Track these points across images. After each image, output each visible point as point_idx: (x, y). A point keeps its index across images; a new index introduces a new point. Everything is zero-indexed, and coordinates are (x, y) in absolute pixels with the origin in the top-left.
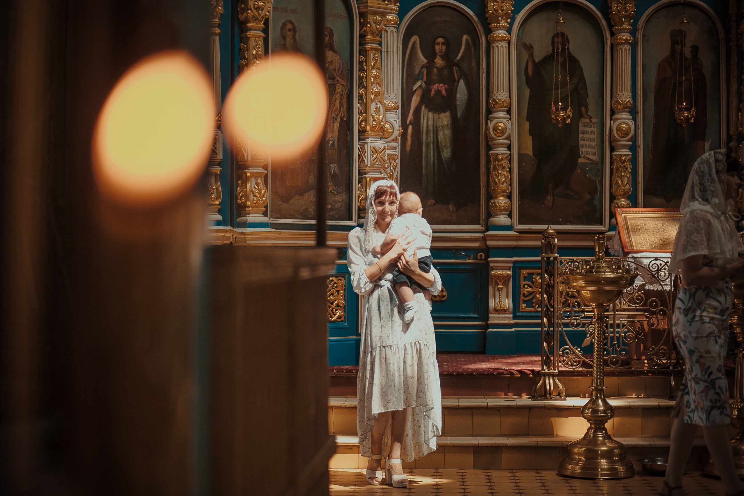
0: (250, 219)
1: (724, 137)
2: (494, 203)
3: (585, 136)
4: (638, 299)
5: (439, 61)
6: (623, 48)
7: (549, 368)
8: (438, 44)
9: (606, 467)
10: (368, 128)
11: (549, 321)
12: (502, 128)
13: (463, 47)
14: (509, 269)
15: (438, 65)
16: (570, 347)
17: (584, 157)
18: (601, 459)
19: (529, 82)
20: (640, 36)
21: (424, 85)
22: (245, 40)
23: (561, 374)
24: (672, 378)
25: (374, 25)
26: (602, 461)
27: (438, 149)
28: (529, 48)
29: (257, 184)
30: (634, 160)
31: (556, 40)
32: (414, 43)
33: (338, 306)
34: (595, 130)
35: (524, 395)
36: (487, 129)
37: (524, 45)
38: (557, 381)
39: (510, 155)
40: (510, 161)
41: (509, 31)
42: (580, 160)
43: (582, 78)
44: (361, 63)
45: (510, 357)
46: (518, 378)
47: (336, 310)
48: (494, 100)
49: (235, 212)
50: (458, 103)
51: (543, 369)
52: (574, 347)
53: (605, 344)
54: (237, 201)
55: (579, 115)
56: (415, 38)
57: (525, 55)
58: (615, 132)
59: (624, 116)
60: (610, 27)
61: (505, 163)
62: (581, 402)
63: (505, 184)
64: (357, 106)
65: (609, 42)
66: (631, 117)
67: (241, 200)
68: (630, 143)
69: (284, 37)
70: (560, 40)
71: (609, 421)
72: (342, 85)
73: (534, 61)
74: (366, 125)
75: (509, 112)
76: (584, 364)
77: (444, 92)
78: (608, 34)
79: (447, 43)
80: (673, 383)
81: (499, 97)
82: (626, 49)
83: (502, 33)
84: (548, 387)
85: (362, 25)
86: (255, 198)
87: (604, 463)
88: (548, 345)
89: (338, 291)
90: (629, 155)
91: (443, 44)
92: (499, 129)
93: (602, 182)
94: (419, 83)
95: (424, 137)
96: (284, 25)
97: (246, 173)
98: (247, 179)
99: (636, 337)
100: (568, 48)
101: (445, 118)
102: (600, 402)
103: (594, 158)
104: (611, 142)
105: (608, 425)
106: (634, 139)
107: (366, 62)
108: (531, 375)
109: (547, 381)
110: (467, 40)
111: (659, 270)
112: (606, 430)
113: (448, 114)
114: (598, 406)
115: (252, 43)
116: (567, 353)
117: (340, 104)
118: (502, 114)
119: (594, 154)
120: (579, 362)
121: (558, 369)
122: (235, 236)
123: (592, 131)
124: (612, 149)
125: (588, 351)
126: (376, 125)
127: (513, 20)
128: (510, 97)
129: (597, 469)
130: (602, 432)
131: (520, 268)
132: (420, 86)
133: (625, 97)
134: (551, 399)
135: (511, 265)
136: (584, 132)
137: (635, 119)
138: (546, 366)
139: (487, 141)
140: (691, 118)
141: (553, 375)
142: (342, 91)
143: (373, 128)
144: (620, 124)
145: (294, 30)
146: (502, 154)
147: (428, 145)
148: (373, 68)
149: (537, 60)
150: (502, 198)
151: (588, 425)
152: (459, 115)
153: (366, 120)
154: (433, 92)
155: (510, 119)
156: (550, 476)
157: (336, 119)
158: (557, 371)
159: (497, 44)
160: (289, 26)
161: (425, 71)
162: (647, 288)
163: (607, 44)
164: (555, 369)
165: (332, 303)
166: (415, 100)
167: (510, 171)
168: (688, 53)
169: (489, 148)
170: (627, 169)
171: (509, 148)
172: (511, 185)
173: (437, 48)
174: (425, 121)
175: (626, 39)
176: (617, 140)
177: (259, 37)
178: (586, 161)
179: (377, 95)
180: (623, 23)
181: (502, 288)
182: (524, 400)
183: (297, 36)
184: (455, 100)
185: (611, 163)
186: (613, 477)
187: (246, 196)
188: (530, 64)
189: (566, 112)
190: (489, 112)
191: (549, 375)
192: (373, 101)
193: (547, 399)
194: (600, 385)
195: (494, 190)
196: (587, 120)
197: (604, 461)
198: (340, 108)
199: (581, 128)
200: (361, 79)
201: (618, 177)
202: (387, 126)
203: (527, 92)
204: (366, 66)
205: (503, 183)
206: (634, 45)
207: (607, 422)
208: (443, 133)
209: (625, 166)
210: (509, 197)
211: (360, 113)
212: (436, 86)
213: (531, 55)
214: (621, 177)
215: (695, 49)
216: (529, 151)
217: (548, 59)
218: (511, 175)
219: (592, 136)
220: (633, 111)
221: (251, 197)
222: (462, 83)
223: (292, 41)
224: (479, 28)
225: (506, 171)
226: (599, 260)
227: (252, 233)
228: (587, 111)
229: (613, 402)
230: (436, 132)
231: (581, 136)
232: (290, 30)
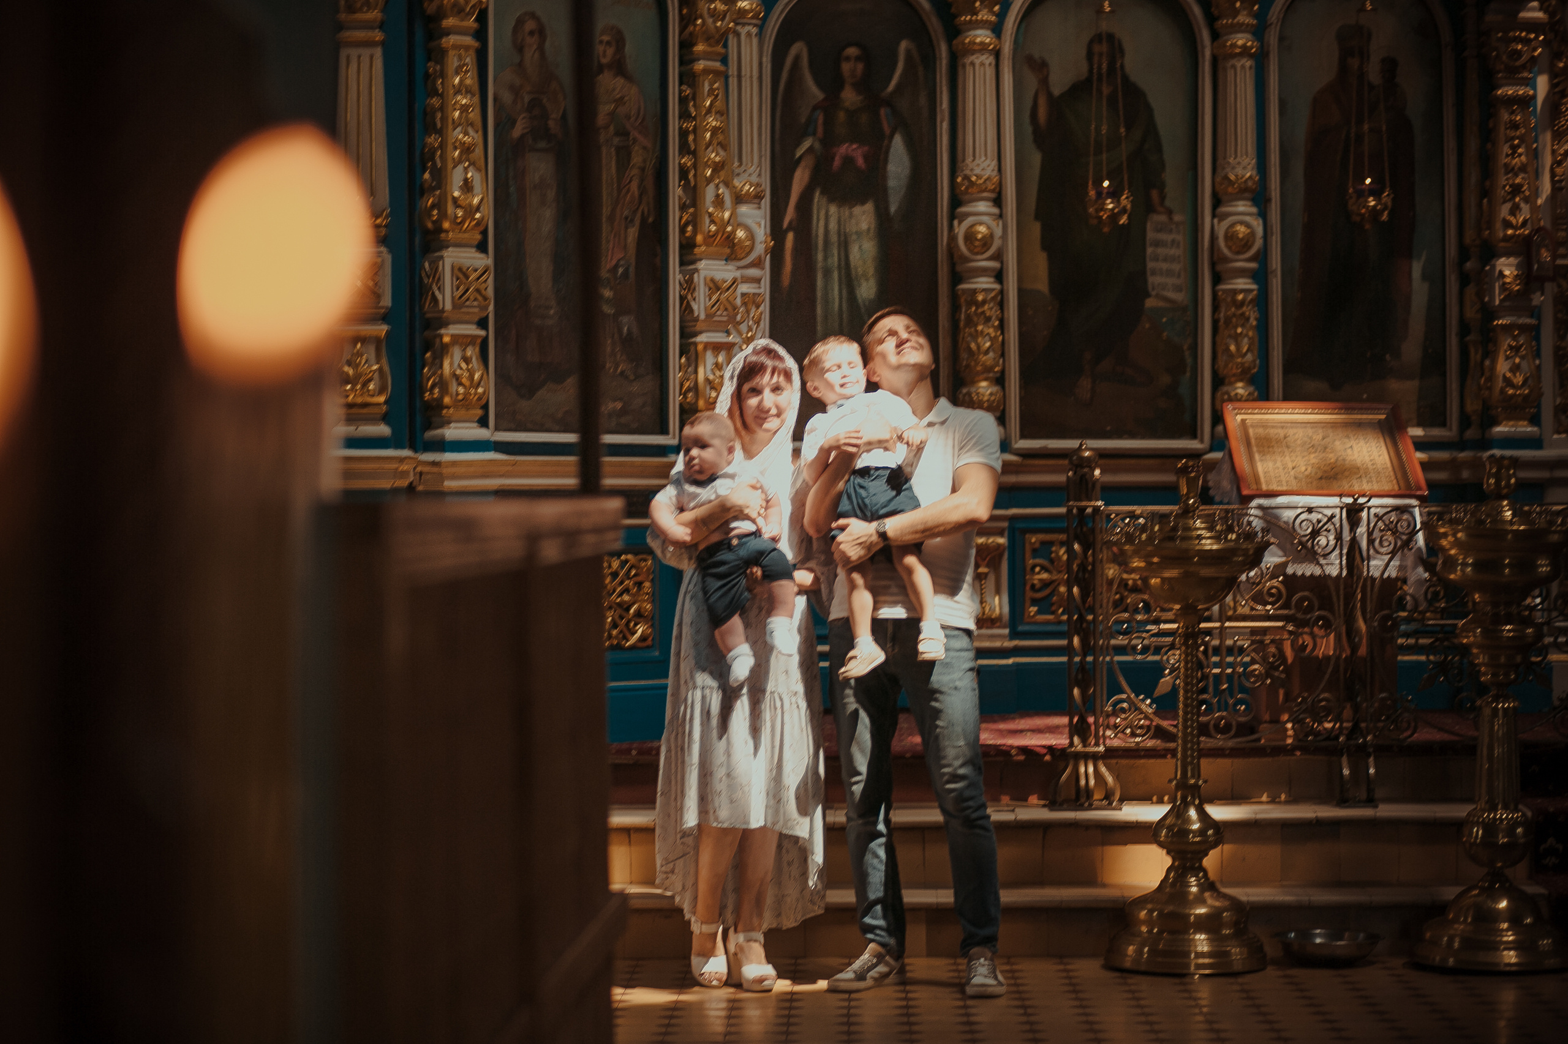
0: (451, 433)
1: (1452, 251)
2: (969, 394)
3: (1161, 251)
4: (1272, 595)
5: (850, 97)
6: (1239, 65)
7: (1085, 742)
8: (848, 59)
9: (1206, 949)
10: (699, 238)
11: (1084, 642)
12: (984, 237)
13: (900, 66)
14: (1001, 533)
15: (847, 104)
16: (1129, 697)
17: (1157, 296)
18: (1195, 933)
19: (1040, 137)
20: (1272, 38)
21: (817, 146)
22: (438, 55)
23: (1111, 753)
24: (1344, 760)
25: (710, 21)
26: (1198, 937)
27: (849, 281)
28: (1040, 67)
29: (467, 360)
30: (1262, 301)
31: (1097, 48)
32: (797, 58)
33: (639, 614)
34: (1179, 238)
35: (1033, 799)
36: (953, 238)
37: (1030, 60)
38: (1103, 769)
39: (1002, 292)
40: (1002, 305)
41: (997, 29)
42: (1150, 303)
43: (1151, 130)
44: (683, 101)
45: (1004, 719)
46: (1019, 763)
47: (636, 625)
48: (967, 178)
49: (419, 419)
50: (892, 183)
51: (1071, 744)
52: (1137, 696)
53: (1204, 690)
54: (422, 397)
55: (1145, 208)
56: (799, 48)
57: (1032, 82)
58: (1221, 242)
59: (1241, 209)
60: (1211, 20)
61: (990, 309)
62: (1152, 813)
63: (991, 355)
64: (676, 192)
65: (1208, 53)
66: (1254, 210)
67: (432, 393)
68: (1253, 265)
69: (520, 49)
70: (1104, 48)
71: (1211, 852)
72: (645, 148)
73: (1050, 95)
74: (695, 232)
75: (998, 201)
76: (1160, 733)
77: (860, 162)
78: (1205, 35)
79: (866, 57)
80: (1346, 772)
81: (977, 171)
82: (1243, 67)
83: (983, 36)
84: (1083, 782)
85: (686, 21)
86: (461, 390)
87: (1201, 942)
88: (1083, 693)
89: (639, 584)
90: (1251, 291)
91: (858, 59)
92: (976, 239)
93: (1195, 348)
94: (807, 144)
95: (820, 256)
96: (520, 23)
97: (441, 336)
98: (444, 349)
99: (1268, 675)
100: (1122, 67)
101: (863, 217)
102: (1193, 813)
103: (1178, 297)
104: (1213, 265)
105: (1211, 861)
106: (1262, 257)
107: (694, 98)
108: (1048, 758)
109: (1082, 769)
110: (908, 52)
111: (1315, 533)
112: (1205, 871)
113: (869, 207)
114: (1188, 821)
115: (453, 62)
116: (1123, 710)
117: (639, 187)
118: (983, 206)
119: (1178, 289)
120: (1149, 728)
121: (1105, 745)
122: (419, 469)
123: (1173, 241)
124: (1217, 279)
125: (1166, 705)
126: (717, 232)
128: (1000, 170)
129: (1187, 954)
130: (1196, 876)
131: (1025, 531)
132: (810, 150)
133: (1244, 169)
134: (1090, 808)
135: (1005, 524)
136: (1157, 244)
137: (1263, 214)
138: (1079, 736)
139: (953, 265)
140: (1383, 211)
141: (1095, 757)
142: (644, 161)
143: (710, 238)
144: (1233, 225)
145: (540, 32)
146: (984, 290)
147: (827, 273)
148: (709, 111)
149: (1056, 92)
150: (984, 384)
151: (1168, 861)
152: (893, 209)
153: (695, 221)
154: (837, 162)
155: (1001, 216)
156: (1088, 969)
157: (632, 221)
158: (1101, 749)
159: (972, 58)
160: (531, 25)
161: (820, 117)
162: (1290, 570)
163: (1203, 56)
164: (1097, 744)
165: (628, 609)
166: (800, 179)
167: (1002, 327)
168: (1374, 75)
169: (956, 278)
170: (1248, 319)
171: (999, 277)
172: (1003, 355)
173: (846, 67)
174: (822, 223)
175: (1244, 46)
176: (1226, 260)
177: (467, 48)
178: (1161, 304)
179: (717, 168)
180: (1236, 13)
181: (986, 575)
182: (1034, 811)
183: (548, 44)
184: (885, 177)
185: (1215, 308)
186: (1222, 970)
187: (443, 385)
188: (1042, 102)
189: (1119, 201)
190: (956, 201)
191: (1086, 757)
192: (709, 181)
193: (1081, 808)
194: (1193, 777)
195: (968, 366)
196: (1163, 218)
197: (1203, 937)
198: (641, 195)
199: (1151, 235)
200: (683, 134)
201: (1230, 336)
202: (741, 234)
203: (1036, 159)
204: (694, 106)
205: (987, 352)
206: (1260, 59)
207: (1207, 855)
208: (860, 247)
209: (1243, 314)
210: (1000, 380)
211: (683, 208)
212: (843, 149)
213: (1044, 82)
214: (1237, 338)
215: (1390, 66)
216: (1042, 284)
217: (1079, 90)
218: (1003, 333)
219: (1173, 251)
220: (1259, 198)
221: (453, 387)
222: (898, 143)
223: (537, 55)
224: (935, 24)
225: (993, 326)
226: (1187, 512)
227: (454, 463)
228: (1163, 197)
229: (1219, 812)
230: (844, 245)
231: (1149, 250)
232: (532, 33)
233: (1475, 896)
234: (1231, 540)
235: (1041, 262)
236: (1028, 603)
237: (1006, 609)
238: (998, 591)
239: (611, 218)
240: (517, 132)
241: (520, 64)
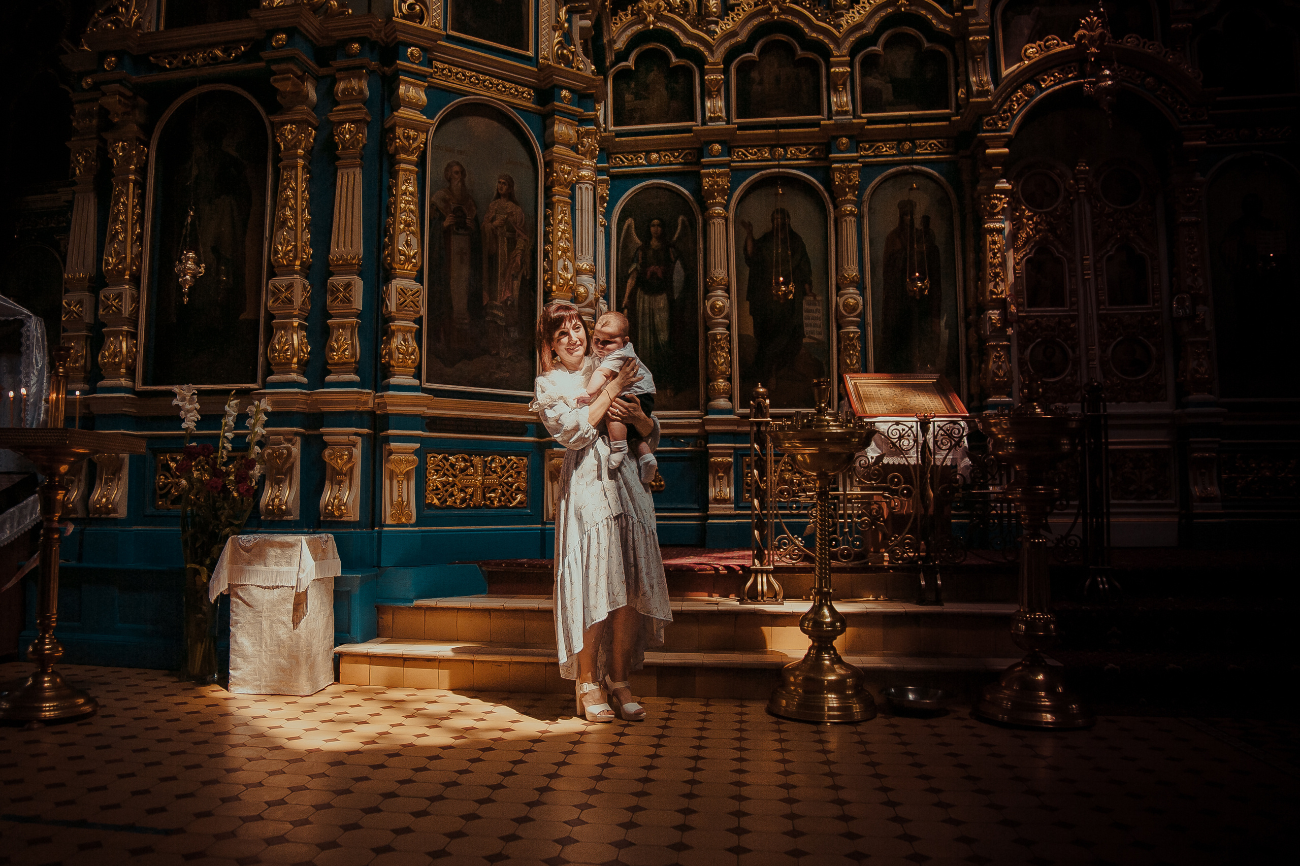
0: (393, 381)
1: (961, 312)
2: (713, 386)
3: (811, 314)
4: (875, 474)
5: (654, 243)
6: (848, 220)
7: (761, 564)
8: (654, 226)
9: (835, 705)
10: (554, 287)
11: (761, 503)
12: (720, 307)
13: (679, 227)
14: (730, 455)
15: (653, 247)
16: (788, 536)
17: (810, 337)
18: (827, 694)
19: (749, 260)
20: (865, 207)
21: (639, 267)
22: (394, 174)
23: (777, 571)
24: (922, 575)
25: (561, 174)
26: (829, 696)
27: (654, 332)
28: (748, 226)
29: (405, 340)
30: (863, 338)
31: (776, 216)
32: (629, 226)
33: (518, 489)
34: (820, 308)
35: (732, 596)
36: (705, 308)
37: (743, 223)
38: (772, 579)
39: (730, 335)
40: (730, 342)
41: (726, 207)
42: (805, 340)
43: (804, 254)
44: (546, 217)
45: (722, 551)
46: (724, 575)
47: (516, 495)
48: (712, 278)
49: (379, 374)
50: (675, 284)
51: (754, 564)
52: (793, 536)
53: (834, 532)
54: (381, 360)
55: (801, 293)
56: (629, 221)
57: (744, 233)
58: (841, 308)
59: (851, 291)
60: (834, 200)
61: (724, 343)
62: (803, 607)
63: (724, 365)
64: (541, 264)
65: (832, 216)
66: (858, 292)
67: (385, 358)
68: (858, 319)
69: (449, 180)
70: (780, 215)
71: (838, 637)
72: (525, 240)
73: (753, 240)
74: (552, 284)
75: (728, 290)
76: (807, 558)
77: (660, 275)
78: (831, 207)
79: (663, 224)
80: (923, 583)
81: (717, 275)
82: (851, 221)
83: (719, 210)
84: (760, 587)
85: (547, 175)
86: (401, 356)
87: (832, 700)
88: (761, 534)
89: (519, 473)
90: (857, 332)
91: (658, 225)
92: (716, 308)
93: (829, 363)
94: (634, 266)
95: (640, 320)
96: (449, 166)
97: (390, 326)
98: (393, 333)
99: (873, 523)
100: (789, 225)
101: (661, 301)
102: (826, 611)
103: (820, 337)
104: (837, 320)
105: (838, 643)
106: (862, 315)
107: (552, 216)
108: (741, 572)
109: (759, 579)
110: (683, 220)
111: (901, 437)
112: (834, 649)
113: (664, 296)
114: (823, 616)
115: (401, 177)
116: (785, 544)
117: (521, 260)
118: (719, 292)
119: (820, 333)
120: (800, 555)
121: (773, 565)
122: (376, 401)
123: (817, 310)
124: (839, 327)
125: (809, 541)
126: (564, 284)
127: (730, 196)
128: (728, 275)
129: (822, 708)
130: (829, 653)
131: (743, 455)
132: (636, 269)
133: (852, 271)
134: (764, 603)
135: (732, 451)
136: (808, 311)
137: (863, 294)
138: (758, 560)
139: (705, 322)
140: (925, 289)
141: (767, 572)
142: (524, 246)
143: (560, 287)
144: (846, 300)
145: (463, 172)
146: (721, 333)
147: (643, 328)
148: (561, 221)
149: (756, 238)
150: (721, 380)
151: (810, 642)
152: (676, 296)
153: (552, 280)
154: (649, 273)
155: (729, 298)
156: (756, 712)
157: (517, 277)
158: (772, 567)
159: (714, 220)
160: (456, 168)
161: (640, 253)
162: (885, 461)
163: (830, 216)
164: (769, 565)
165: (511, 486)
166: (630, 283)
167: (730, 352)
168: (918, 224)
169: (707, 329)
170: (856, 347)
171: (728, 327)
172: (731, 367)
173: (652, 229)
174: (641, 304)
175: (851, 210)
176: (843, 316)
177: (410, 171)
178: (812, 341)
179: (565, 251)
180: (846, 194)
181: (723, 477)
182: (732, 603)
183: (466, 179)
184: (672, 282)
185: (839, 342)
186: (846, 719)
187: (390, 354)
188: (750, 243)
189: (788, 287)
190: (707, 291)
191: (762, 572)
192: (560, 257)
193: (758, 602)
194: (826, 587)
195: (713, 371)
196: (811, 298)
197: (833, 696)
198: (522, 264)
199: (805, 306)
200: (546, 234)
201: (847, 355)
202: (582, 290)
203: (747, 271)
204: (553, 220)
205: (722, 365)
206: (859, 218)
207: (836, 639)
208: (660, 316)
209: (853, 344)
210: (729, 379)
211: (545, 272)
212: (652, 268)
213: (750, 233)
214: (850, 356)
215: (926, 220)
216: (750, 331)
217: (767, 237)
218: (730, 356)
219: (816, 315)
220: (860, 285)
221: (396, 355)
222: (678, 265)
223: (460, 184)
224: (695, 207)
225: (725, 352)
226: (821, 412)
227: (392, 396)
228: (811, 290)
229: (841, 608)
230: (652, 316)
231: (805, 314)
232: (457, 173)
233: (1020, 671)
234: (850, 427)
235: (750, 320)
236: (745, 492)
237: (733, 495)
238: (729, 486)
239: (504, 275)
240: (446, 223)
241: (450, 188)
